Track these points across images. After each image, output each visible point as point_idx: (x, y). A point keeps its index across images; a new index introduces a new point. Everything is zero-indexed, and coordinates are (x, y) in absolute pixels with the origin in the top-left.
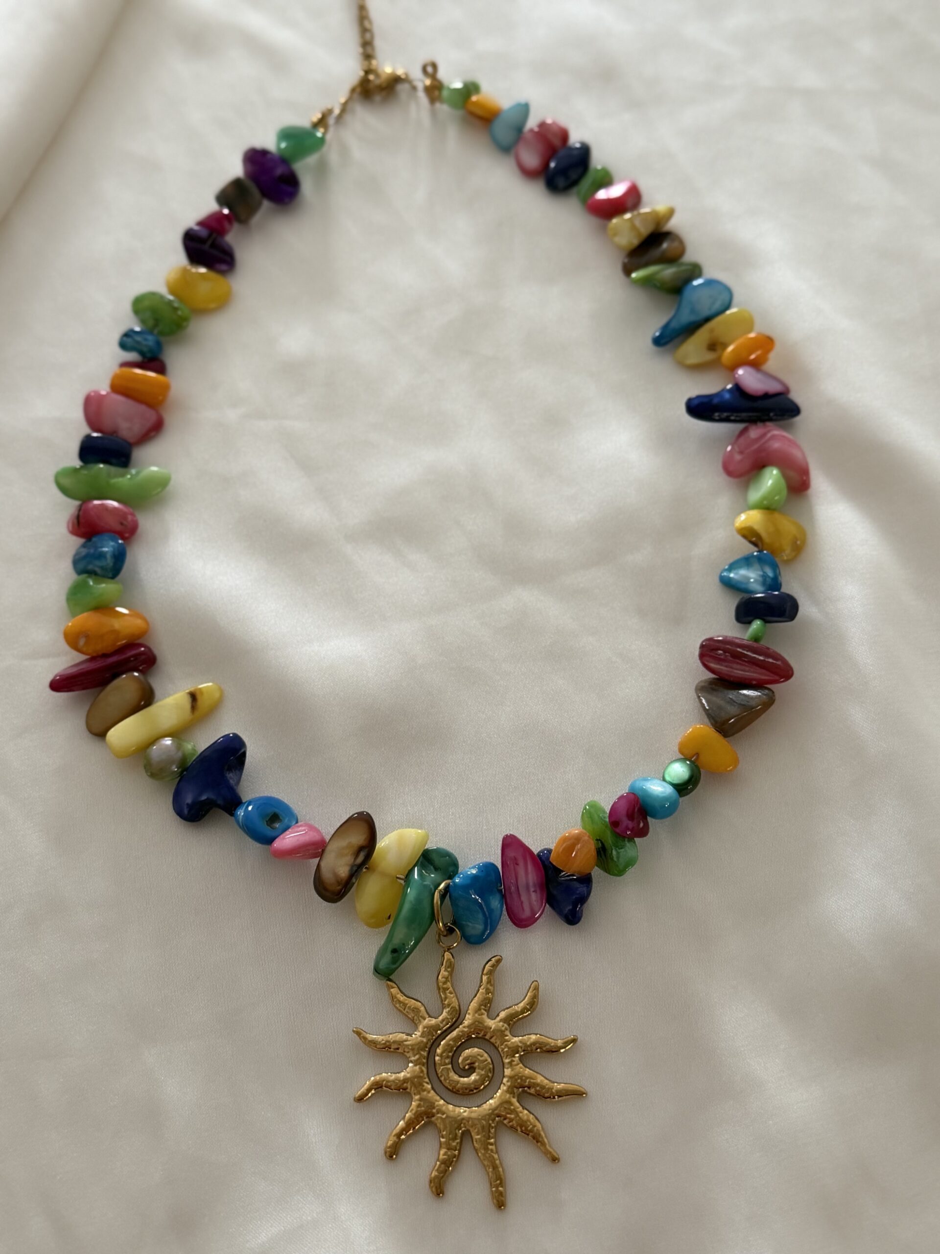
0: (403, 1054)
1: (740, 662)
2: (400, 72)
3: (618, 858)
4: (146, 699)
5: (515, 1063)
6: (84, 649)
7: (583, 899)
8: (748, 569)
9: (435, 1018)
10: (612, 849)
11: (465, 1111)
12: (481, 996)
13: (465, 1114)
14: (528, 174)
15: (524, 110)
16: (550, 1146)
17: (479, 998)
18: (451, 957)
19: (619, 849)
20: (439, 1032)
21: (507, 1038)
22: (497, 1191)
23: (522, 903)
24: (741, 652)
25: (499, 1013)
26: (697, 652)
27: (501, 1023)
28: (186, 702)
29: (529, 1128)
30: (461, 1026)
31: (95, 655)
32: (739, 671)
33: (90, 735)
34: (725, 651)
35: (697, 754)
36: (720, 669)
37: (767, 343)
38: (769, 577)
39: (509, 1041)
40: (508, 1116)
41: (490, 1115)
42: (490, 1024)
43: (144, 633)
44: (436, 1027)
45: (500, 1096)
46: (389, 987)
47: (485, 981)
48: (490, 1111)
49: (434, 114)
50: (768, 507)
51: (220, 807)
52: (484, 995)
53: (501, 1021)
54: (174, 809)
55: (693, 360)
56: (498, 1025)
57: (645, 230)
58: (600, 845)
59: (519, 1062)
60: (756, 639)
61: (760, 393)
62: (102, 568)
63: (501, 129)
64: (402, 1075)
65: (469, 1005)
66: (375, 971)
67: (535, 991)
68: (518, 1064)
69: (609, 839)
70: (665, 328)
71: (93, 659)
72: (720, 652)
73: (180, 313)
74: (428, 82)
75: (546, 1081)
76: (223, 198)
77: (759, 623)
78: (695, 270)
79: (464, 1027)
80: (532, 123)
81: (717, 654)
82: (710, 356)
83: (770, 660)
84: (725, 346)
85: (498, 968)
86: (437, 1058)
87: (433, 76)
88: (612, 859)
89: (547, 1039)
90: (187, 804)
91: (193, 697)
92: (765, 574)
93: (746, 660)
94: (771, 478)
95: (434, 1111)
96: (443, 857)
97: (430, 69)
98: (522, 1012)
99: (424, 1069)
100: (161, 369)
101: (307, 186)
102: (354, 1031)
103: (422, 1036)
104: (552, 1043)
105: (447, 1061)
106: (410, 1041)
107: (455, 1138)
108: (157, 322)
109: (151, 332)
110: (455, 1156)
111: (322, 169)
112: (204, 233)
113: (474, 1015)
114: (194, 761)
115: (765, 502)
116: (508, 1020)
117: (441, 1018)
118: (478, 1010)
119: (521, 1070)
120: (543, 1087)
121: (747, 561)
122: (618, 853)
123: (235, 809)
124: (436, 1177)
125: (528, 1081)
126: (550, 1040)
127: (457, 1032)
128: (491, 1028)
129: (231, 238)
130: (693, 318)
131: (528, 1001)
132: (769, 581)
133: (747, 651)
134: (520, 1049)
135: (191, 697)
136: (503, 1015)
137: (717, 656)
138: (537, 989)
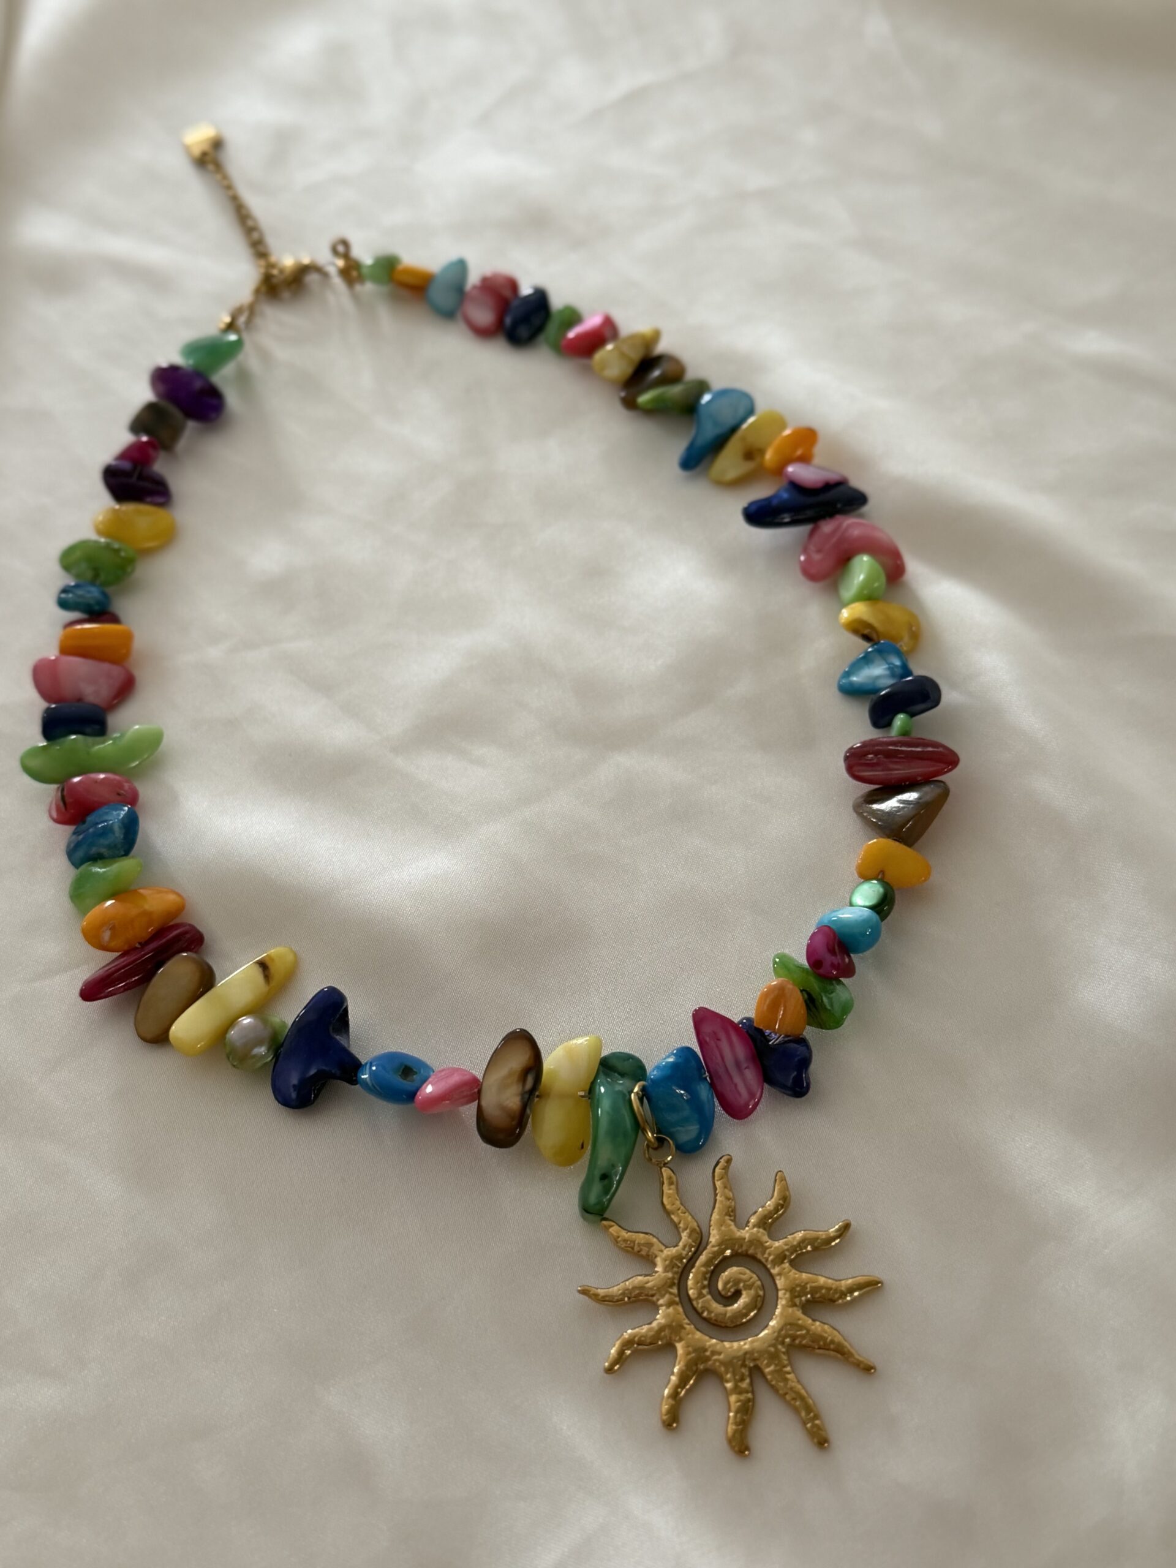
0: (646, 1301)
1: (898, 760)
2: (306, 260)
3: (832, 1005)
4: (206, 981)
5: (786, 1270)
6: (113, 944)
7: (805, 1063)
8: (869, 668)
9: (674, 1247)
10: (822, 997)
11: (745, 1344)
12: (721, 1206)
13: (747, 1347)
14: (483, 333)
15: (461, 266)
16: (859, 1355)
17: (719, 1208)
18: (672, 1173)
19: (830, 994)
20: (685, 1261)
21: (768, 1244)
22: (814, 1426)
23: (736, 1085)
24: (895, 750)
25: (749, 1218)
26: (842, 765)
27: (755, 1229)
28: (258, 975)
29: (828, 1340)
30: (708, 1247)
31: (126, 948)
32: (900, 771)
33: (144, 1043)
34: (876, 753)
35: (882, 872)
36: (874, 775)
37: (807, 437)
38: (897, 666)
39: (771, 1247)
40: (799, 1333)
41: (776, 1339)
42: (743, 1235)
43: (180, 909)
44: (680, 1258)
45: (782, 1314)
46: (607, 1228)
47: (719, 1187)
48: (776, 1334)
49: (356, 298)
50: (868, 596)
51: (335, 1077)
52: (724, 1203)
53: (754, 1226)
54: (277, 1099)
55: (732, 474)
56: (752, 1233)
57: (636, 356)
58: (806, 996)
59: (791, 1268)
60: (905, 733)
61: (819, 485)
62: (109, 847)
63: (437, 294)
64: (655, 1324)
65: (710, 1221)
66: (583, 1211)
67: (782, 1182)
68: (790, 1271)
69: (815, 985)
70: (690, 448)
71: (125, 954)
72: (870, 756)
73: (123, 554)
74: (341, 263)
75: (830, 1281)
76: (138, 425)
77: (902, 716)
78: (702, 386)
79: (713, 1246)
80: (473, 278)
81: (868, 760)
82: (749, 466)
83: (930, 749)
84: (762, 452)
85: (730, 1167)
86: (691, 1292)
87: (346, 256)
88: (825, 1008)
89: (815, 1233)
90: (294, 1086)
91: (263, 965)
92: (891, 666)
93: (903, 756)
94: (863, 568)
95: (708, 1353)
96: (624, 1060)
97: (341, 249)
98: (776, 1210)
99: (680, 1309)
100: (115, 619)
101: (232, 399)
102: (579, 1291)
103: (666, 1270)
104: (823, 1235)
105: (705, 1291)
106: (652, 1281)
107: (742, 1379)
108: (96, 572)
109: (93, 582)
110: (749, 1400)
111: (244, 378)
112: (127, 465)
113: (719, 1230)
114: (288, 1032)
115: (865, 592)
116: (762, 1223)
117: (681, 1244)
118: (721, 1223)
119: (797, 1276)
120: (829, 1289)
121: (866, 660)
122: (830, 999)
123: (356, 1075)
124: (735, 1432)
125: (808, 1286)
126: (821, 1233)
127: (706, 1256)
128: (745, 1239)
129: (160, 466)
130: (718, 431)
131: (778, 1195)
132: (899, 671)
133: (901, 747)
134: (787, 1253)
135: (260, 967)
136: (753, 1220)
137: (868, 762)
138: (783, 1179)
